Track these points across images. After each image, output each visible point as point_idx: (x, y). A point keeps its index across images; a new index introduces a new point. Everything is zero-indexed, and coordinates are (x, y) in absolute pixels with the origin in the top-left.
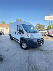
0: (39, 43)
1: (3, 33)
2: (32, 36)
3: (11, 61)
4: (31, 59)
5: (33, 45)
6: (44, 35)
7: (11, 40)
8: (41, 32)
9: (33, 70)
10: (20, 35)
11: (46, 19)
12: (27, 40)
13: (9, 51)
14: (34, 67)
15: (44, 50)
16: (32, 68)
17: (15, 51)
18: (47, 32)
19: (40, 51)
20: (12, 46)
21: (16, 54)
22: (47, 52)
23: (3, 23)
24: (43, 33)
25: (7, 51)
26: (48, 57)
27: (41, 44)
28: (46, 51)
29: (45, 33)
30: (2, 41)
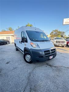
0: (47, 56)
1: (9, 42)
2: (38, 46)
3: (8, 76)
4: (33, 76)
5: (38, 58)
6: (61, 45)
7: (16, 50)
8: (56, 41)
9: (30, 91)
10: (24, 45)
11: (66, 23)
12: (31, 51)
13: (9, 64)
14: (33, 87)
15: (55, 66)
16: (31, 88)
17: (17, 64)
18: (66, 41)
19: (49, 67)
20: (15, 58)
21: (16, 68)
22: (58, 69)
23: (11, 29)
24: (59, 42)
25: (8, 63)
26: (58, 76)
27: (51, 57)
28: (57, 67)
29: (63, 42)
30: (6, 51)
